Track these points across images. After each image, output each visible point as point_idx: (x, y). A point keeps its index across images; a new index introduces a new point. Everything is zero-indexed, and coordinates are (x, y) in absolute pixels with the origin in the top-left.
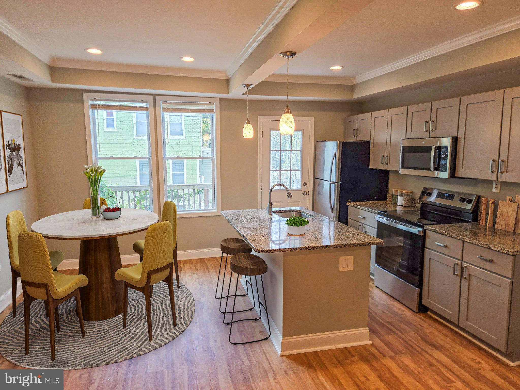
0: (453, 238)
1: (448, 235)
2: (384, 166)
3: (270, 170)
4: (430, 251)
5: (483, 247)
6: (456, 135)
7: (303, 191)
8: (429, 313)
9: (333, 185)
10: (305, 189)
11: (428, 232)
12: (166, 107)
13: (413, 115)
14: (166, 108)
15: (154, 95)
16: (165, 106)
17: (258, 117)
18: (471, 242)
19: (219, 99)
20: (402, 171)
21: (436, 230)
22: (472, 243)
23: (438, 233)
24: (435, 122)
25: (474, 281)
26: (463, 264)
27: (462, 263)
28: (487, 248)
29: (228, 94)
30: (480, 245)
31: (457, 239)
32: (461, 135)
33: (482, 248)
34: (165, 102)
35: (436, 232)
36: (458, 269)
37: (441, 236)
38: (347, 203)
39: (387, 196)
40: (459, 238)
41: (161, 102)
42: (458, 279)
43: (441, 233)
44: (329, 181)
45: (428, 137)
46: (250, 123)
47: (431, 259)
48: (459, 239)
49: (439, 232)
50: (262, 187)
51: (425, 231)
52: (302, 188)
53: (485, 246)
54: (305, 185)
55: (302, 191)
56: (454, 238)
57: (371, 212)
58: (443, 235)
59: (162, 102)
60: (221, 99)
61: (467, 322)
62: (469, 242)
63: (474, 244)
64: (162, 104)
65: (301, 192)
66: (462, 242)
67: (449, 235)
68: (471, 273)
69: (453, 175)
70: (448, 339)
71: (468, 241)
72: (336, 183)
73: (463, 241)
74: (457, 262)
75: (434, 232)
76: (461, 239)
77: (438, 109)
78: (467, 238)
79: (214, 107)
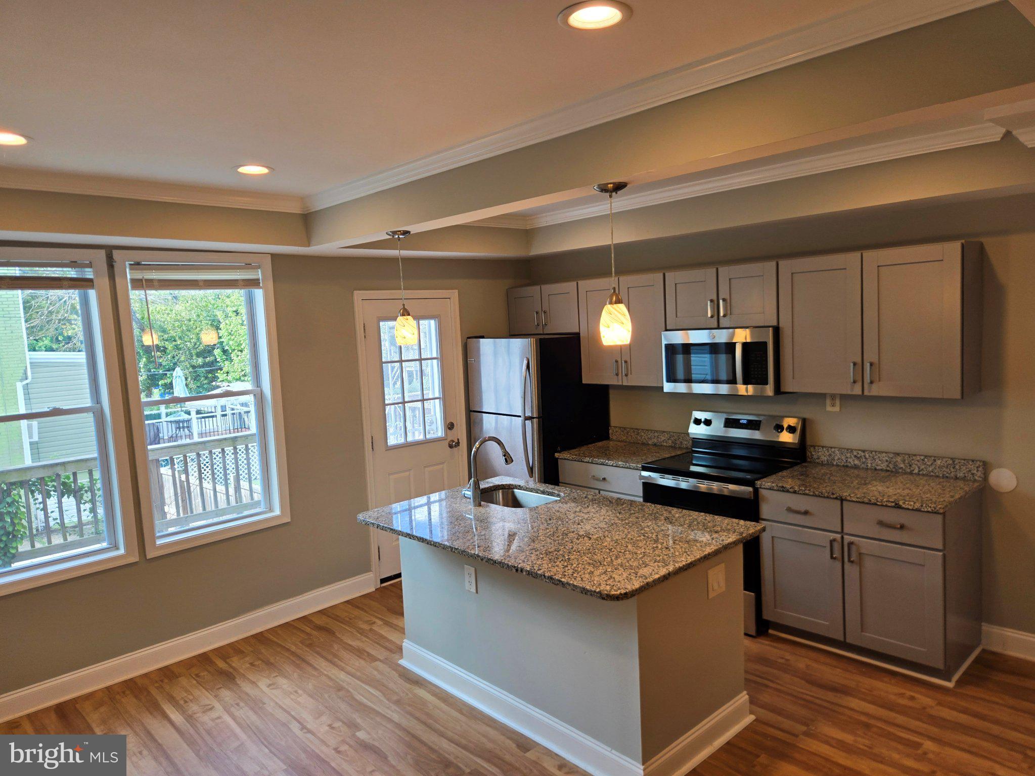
0: (822, 497)
1: (812, 493)
2: (618, 378)
3: (385, 405)
4: (771, 525)
5: (886, 506)
6: (775, 323)
7: (449, 439)
8: (770, 631)
9: (528, 423)
10: (453, 435)
11: (763, 492)
12: (140, 277)
13: (677, 288)
14: (141, 280)
15: (109, 250)
16: (139, 275)
17: (352, 293)
18: (859, 500)
19: (270, 256)
20: (668, 387)
21: (783, 487)
22: (863, 503)
23: (788, 491)
24: (729, 301)
25: (868, 563)
26: (844, 539)
27: (842, 538)
28: (894, 507)
29: (309, 246)
30: (878, 503)
31: (831, 498)
32: (785, 324)
33: (883, 508)
34: (138, 264)
35: (783, 491)
36: (837, 547)
37: (794, 496)
38: (557, 455)
39: (610, 431)
40: (835, 496)
41: (128, 266)
42: (838, 565)
43: (795, 492)
44: (520, 416)
45: (716, 326)
46: (409, 315)
47: (775, 540)
48: (836, 498)
49: (790, 490)
50: (372, 443)
51: (756, 491)
52: (446, 434)
53: (889, 505)
54: (450, 426)
55: (446, 439)
56: (824, 497)
57: (622, 467)
58: (801, 494)
59: (130, 265)
60: (274, 257)
61: (863, 633)
62: (857, 502)
63: (867, 503)
64: (131, 269)
65: (446, 443)
66: (839, 502)
67: (814, 492)
68: (863, 551)
69: (778, 390)
70: (838, 670)
71: (854, 499)
72: (534, 418)
73: (842, 500)
74: (833, 536)
75: (778, 490)
76: (838, 497)
77: (732, 280)
78: (852, 495)
79: (259, 275)
